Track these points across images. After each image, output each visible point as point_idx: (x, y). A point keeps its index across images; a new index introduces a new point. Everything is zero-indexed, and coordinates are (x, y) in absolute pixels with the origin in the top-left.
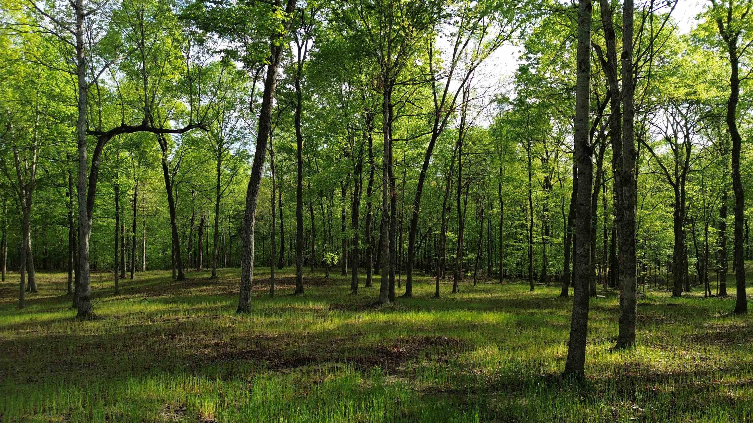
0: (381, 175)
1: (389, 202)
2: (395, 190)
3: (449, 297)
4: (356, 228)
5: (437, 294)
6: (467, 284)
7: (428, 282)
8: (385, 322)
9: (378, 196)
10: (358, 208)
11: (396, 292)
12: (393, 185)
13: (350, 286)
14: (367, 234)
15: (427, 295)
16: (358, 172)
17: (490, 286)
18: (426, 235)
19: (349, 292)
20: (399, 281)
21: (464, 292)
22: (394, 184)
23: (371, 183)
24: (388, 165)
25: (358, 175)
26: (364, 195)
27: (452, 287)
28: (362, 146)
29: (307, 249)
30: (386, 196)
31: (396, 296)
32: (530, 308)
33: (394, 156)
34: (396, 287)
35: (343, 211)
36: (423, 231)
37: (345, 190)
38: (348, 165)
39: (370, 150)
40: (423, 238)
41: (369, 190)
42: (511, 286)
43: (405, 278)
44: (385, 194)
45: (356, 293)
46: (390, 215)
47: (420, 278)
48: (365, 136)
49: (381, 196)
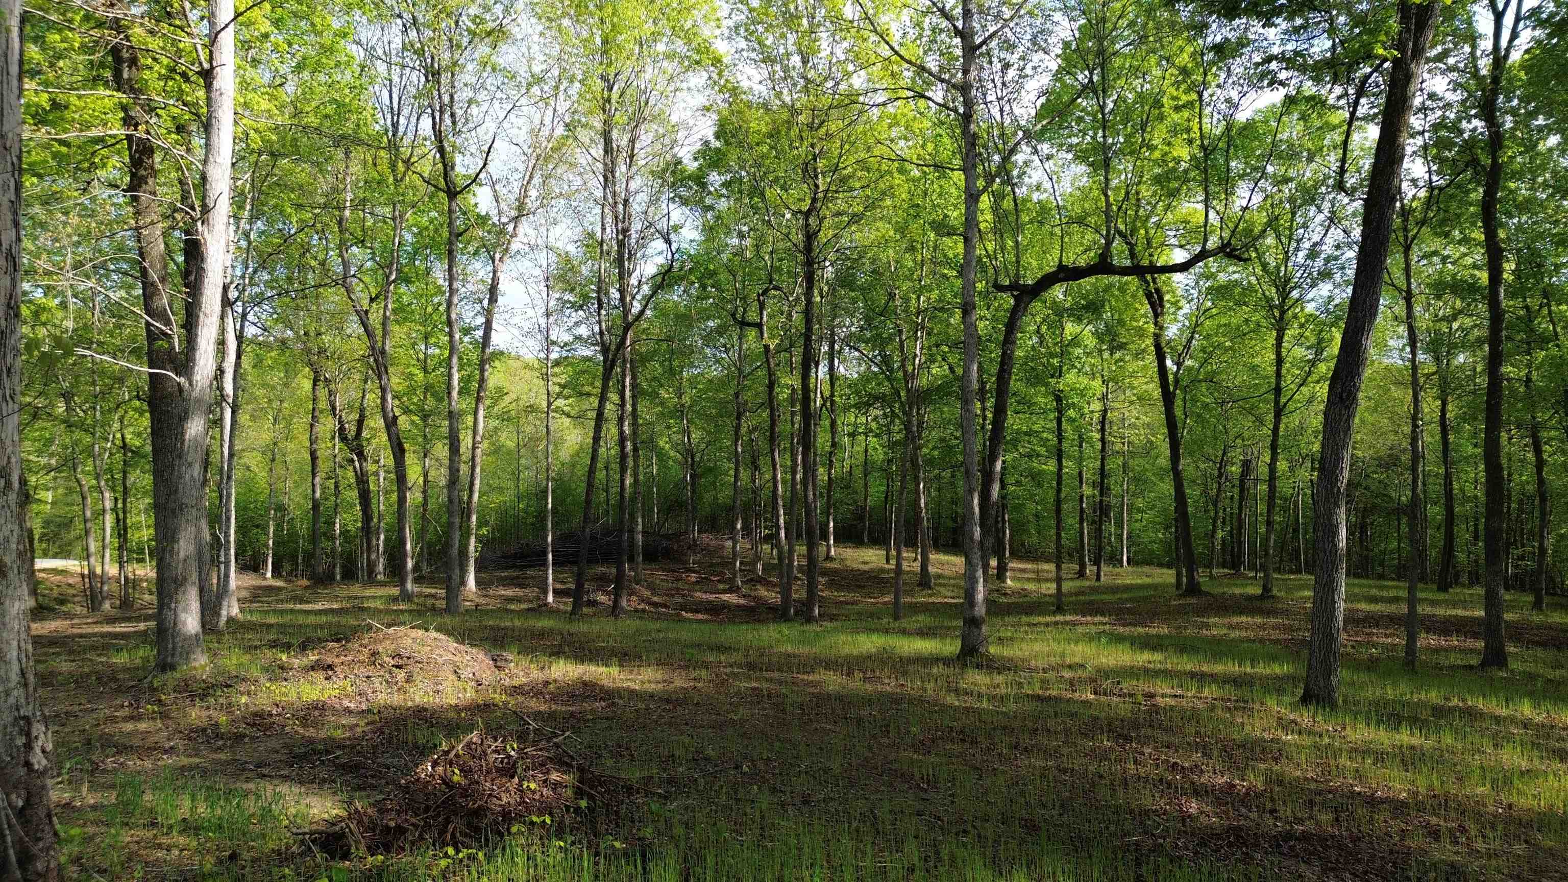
29: (1523, 546)
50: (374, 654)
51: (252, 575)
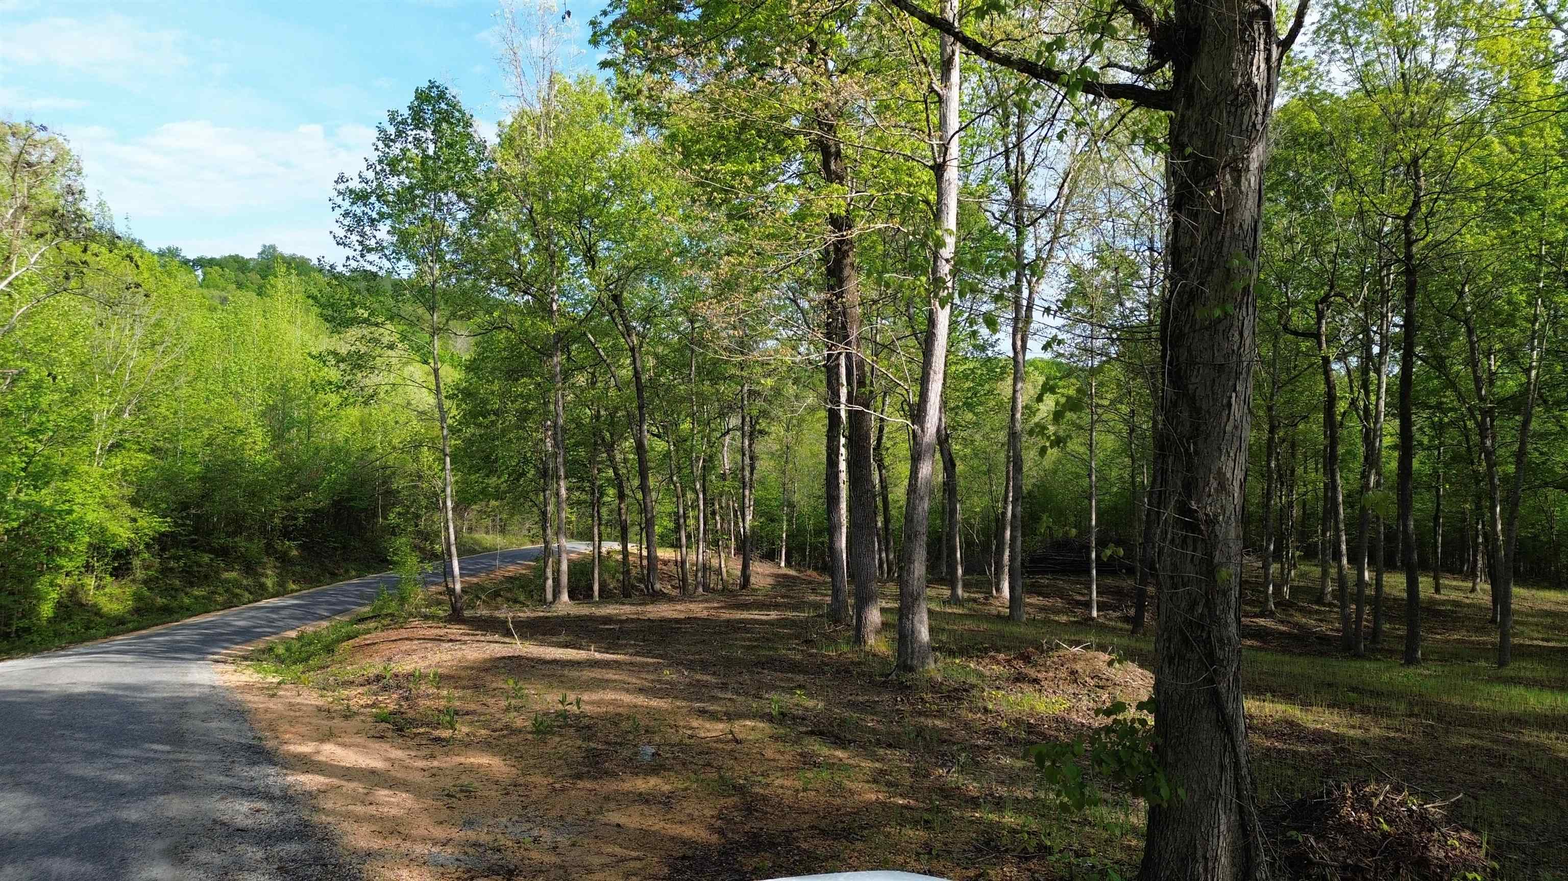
50: (1073, 673)
51: (771, 564)
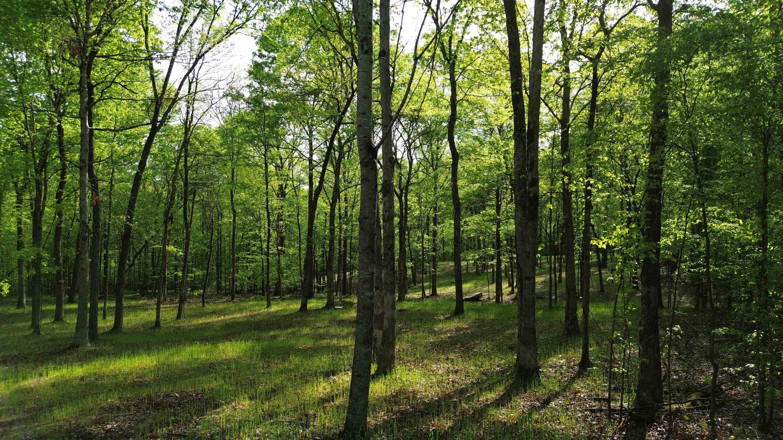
0: (78, 176)
1: (89, 210)
2: (98, 195)
3: (172, 325)
4: (39, 246)
5: (157, 324)
6: (194, 306)
7: (144, 308)
8: (82, 379)
9: (72, 202)
10: (40, 219)
11: (99, 325)
12: (95, 189)
13: (30, 323)
14: (55, 254)
15: (143, 326)
16: (41, 171)
17: (221, 306)
18: (141, 250)
19: (28, 333)
20: (104, 309)
21: (191, 316)
22: (96, 187)
23: (62, 185)
24: (87, 162)
25: (41, 175)
26: (51, 200)
27: (176, 312)
28: (47, 135)
30: (86, 203)
31: (100, 331)
32: (270, 329)
33: (97, 152)
34: (100, 318)
35: (19, 222)
36: (138, 246)
37: (21, 195)
38: (26, 159)
39: (60, 143)
40: (137, 254)
41: (59, 195)
42: (244, 304)
43: (113, 304)
44: (82, 200)
45: (39, 333)
46: (91, 228)
47: (133, 303)
48: (51, 123)
49: (78, 203)
